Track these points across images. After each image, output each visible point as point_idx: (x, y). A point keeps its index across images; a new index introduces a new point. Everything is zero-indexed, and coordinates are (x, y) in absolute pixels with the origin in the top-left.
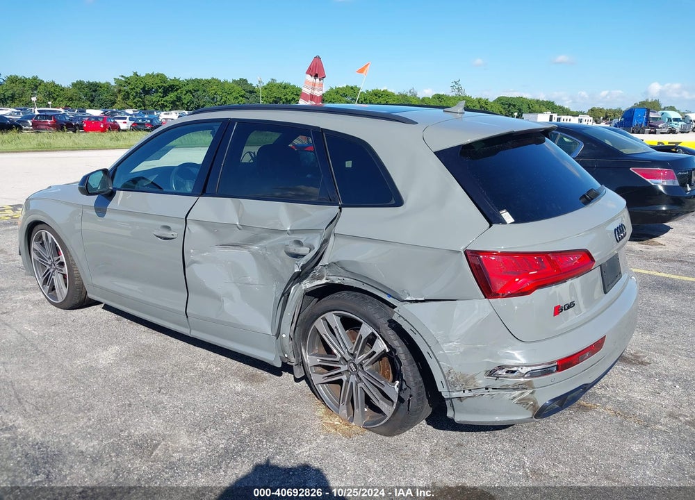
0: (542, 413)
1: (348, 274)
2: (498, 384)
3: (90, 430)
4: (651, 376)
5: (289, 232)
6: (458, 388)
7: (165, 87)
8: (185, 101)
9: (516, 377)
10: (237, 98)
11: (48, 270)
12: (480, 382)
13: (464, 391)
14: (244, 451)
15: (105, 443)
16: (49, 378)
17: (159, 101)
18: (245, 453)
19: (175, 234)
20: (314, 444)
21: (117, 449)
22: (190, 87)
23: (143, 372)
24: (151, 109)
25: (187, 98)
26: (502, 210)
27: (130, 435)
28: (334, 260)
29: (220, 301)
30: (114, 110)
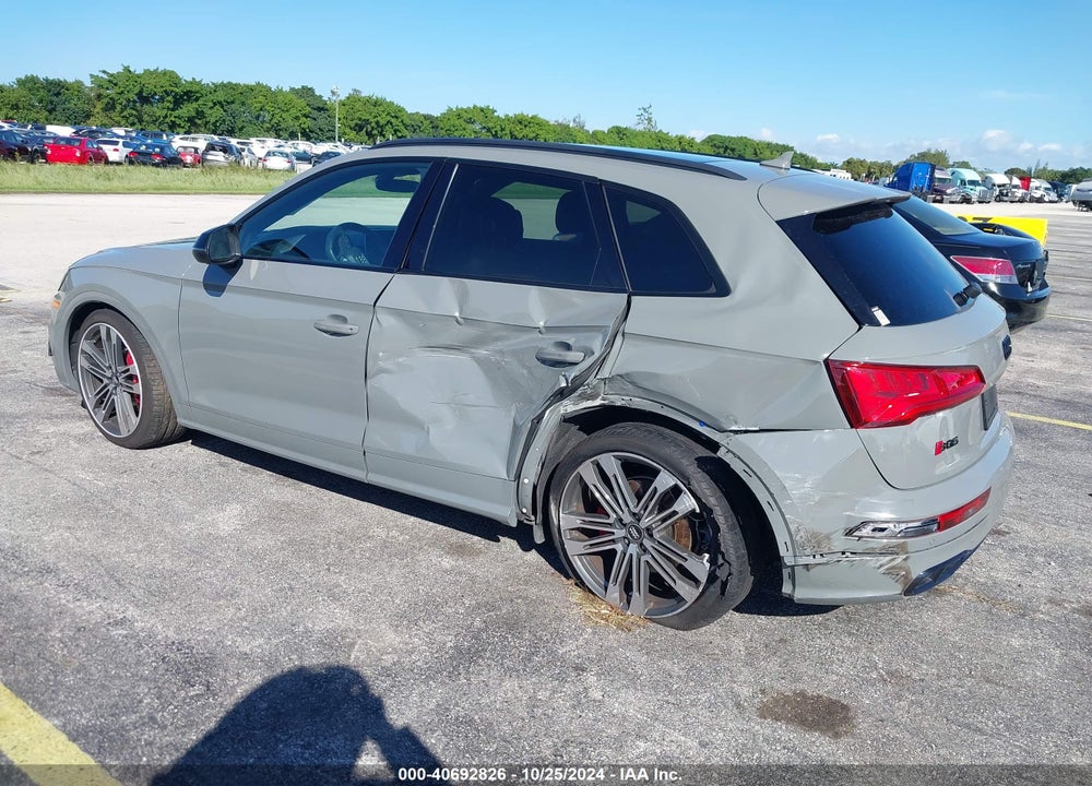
0: (914, 588)
1: (640, 391)
2: (859, 546)
3: (245, 624)
4: (1014, 550)
5: (543, 330)
6: (808, 552)
7: (176, 94)
8: (213, 120)
9: (886, 537)
10: (297, 118)
11: (106, 386)
12: (836, 544)
13: (814, 557)
14: (485, 650)
15: (275, 641)
16: (150, 549)
17: (166, 117)
18: (488, 654)
19: (355, 328)
20: (581, 641)
21: (296, 650)
22: (221, 96)
23: (291, 542)
24: (153, 129)
25: (214, 114)
26: (874, 306)
27: (307, 631)
28: (622, 372)
29: (423, 429)
30: (94, 128)
